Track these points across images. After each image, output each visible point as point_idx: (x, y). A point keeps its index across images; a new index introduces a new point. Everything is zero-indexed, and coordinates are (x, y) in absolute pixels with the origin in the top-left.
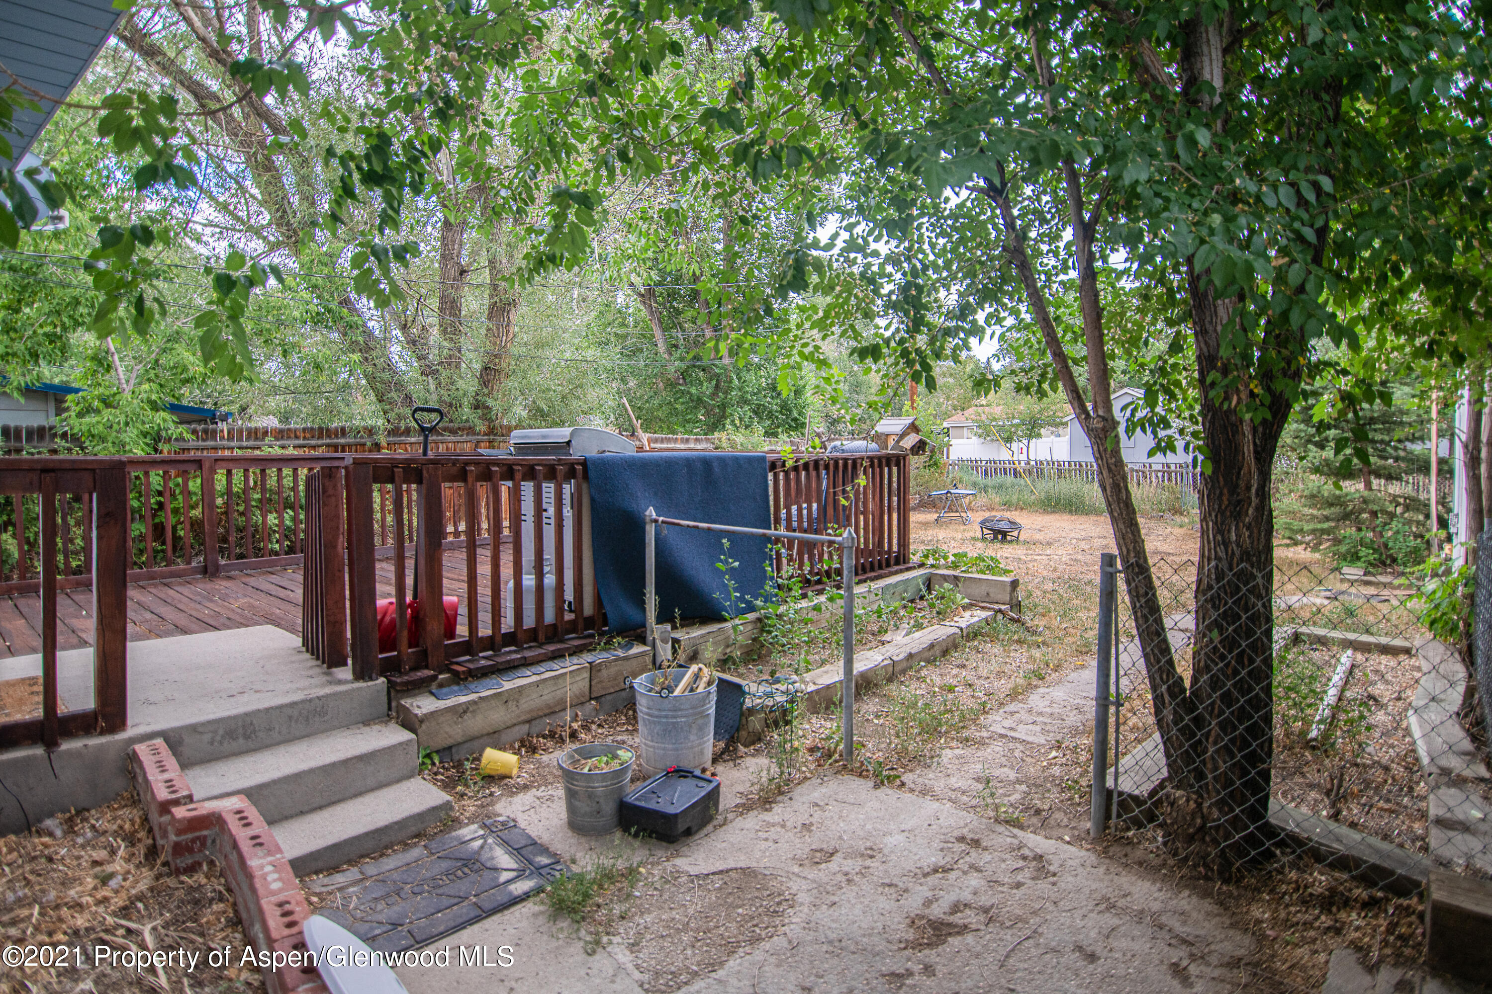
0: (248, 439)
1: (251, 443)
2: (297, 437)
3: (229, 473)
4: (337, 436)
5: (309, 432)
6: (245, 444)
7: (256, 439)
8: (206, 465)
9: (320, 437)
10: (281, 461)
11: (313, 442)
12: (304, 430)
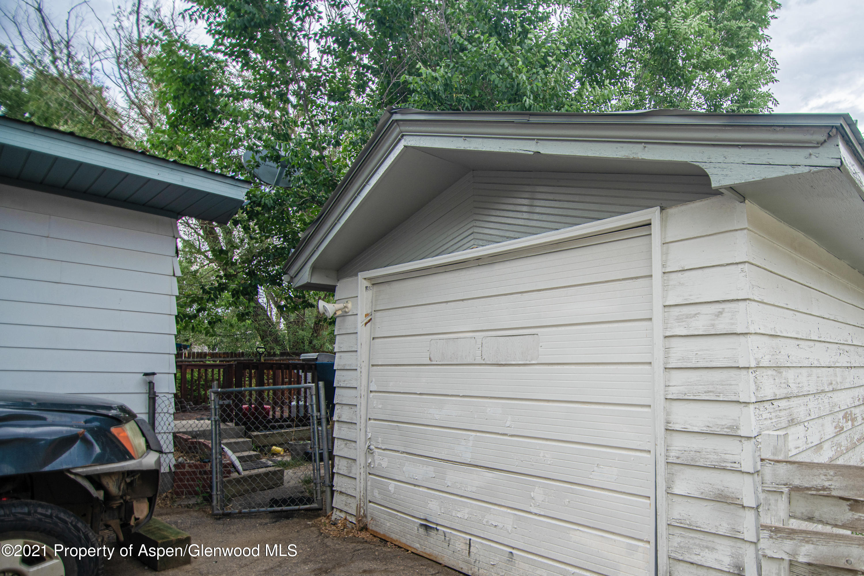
0: (197, 358)
1: (198, 359)
2: (220, 357)
3: (192, 371)
4: (239, 357)
5: (226, 354)
6: (195, 360)
7: (201, 357)
8: (183, 367)
9: (232, 357)
10: (213, 366)
11: (228, 359)
12: (224, 353)
